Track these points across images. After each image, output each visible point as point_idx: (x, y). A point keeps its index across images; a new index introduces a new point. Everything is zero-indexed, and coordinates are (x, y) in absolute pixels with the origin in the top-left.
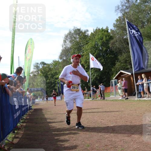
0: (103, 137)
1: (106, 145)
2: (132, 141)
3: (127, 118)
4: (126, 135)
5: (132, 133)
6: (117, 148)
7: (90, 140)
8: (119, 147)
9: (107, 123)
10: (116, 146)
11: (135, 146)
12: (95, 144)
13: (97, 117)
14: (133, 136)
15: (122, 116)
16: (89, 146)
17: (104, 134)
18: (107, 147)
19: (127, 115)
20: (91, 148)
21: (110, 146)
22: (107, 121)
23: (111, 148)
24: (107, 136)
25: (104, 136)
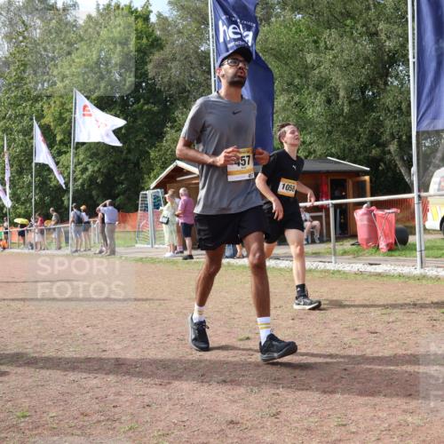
0: (80, 386)
1: (82, 414)
2: (170, 399)
3: (174, 323)
4: (157, 381)
5: (175, 374)
6: (117, 424)
7: (32, 397)
8: (124, 418)
9: (105, 337)
10: (116, 417)
11: (175, 417)
12: (47, 409)
13: (74, 314)
14: (176, 383)
15: (158, 319)
16: (24, 417)
17: (85, 375)
18: (86, 418)
19: (173, 315)
20: (32, 423)
21: (95, 418)
22: (106, 331)
23: (99, 422)
24: (95, 381)
25: (83, 382)
